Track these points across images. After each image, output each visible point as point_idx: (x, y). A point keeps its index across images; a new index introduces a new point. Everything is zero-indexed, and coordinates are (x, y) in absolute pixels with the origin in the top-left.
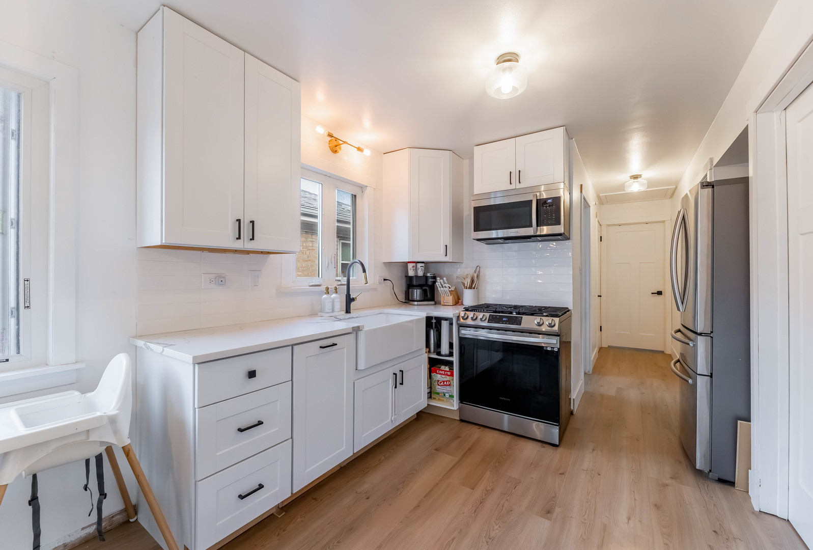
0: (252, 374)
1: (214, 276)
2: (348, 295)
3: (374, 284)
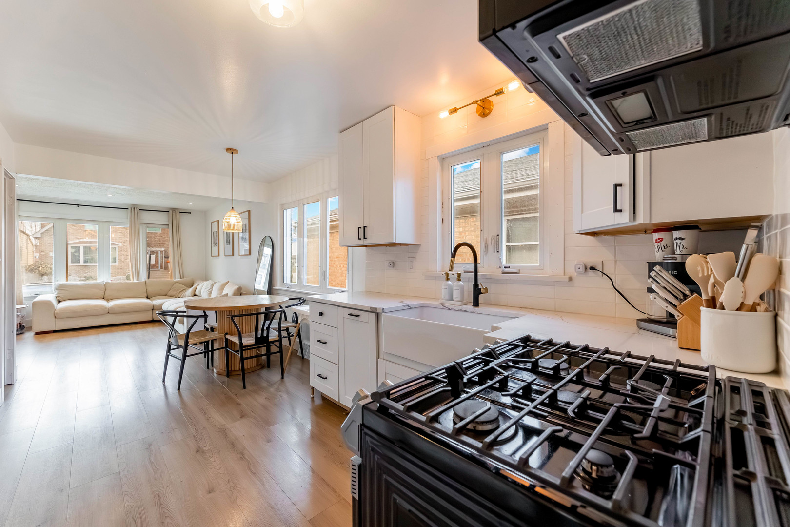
0: (321, 314)
2: (476, 285)
3: (564, 275)
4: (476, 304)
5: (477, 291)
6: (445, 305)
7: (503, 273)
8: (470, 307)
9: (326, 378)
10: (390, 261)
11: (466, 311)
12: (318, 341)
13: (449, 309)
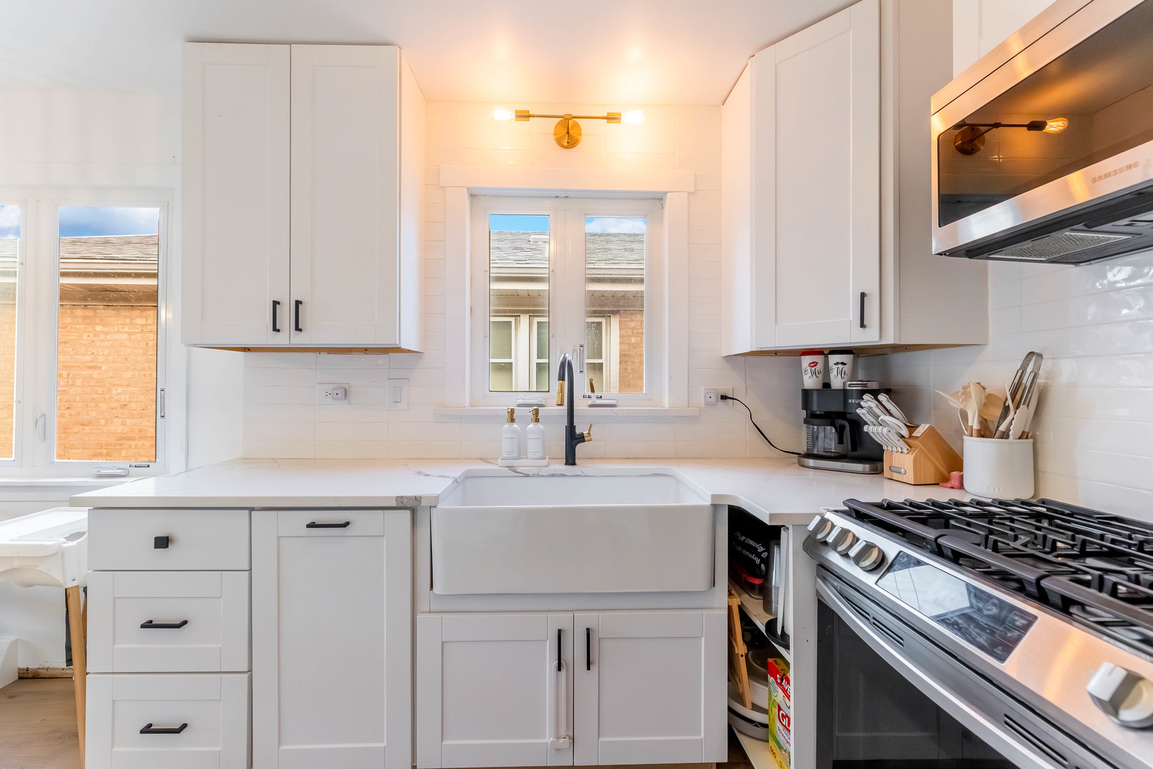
0: (163, 542)
1: (332, 386)
2: (571, 428)
3: (688, 407)
4: (571, 459)
5: (574, 438)
6: (519, 469)
7: (591, 406)
8: (561, 467)
9: (185, 726)
10: (334, 386)
11: (564, 475)
12: (143, 626)
13: (527, 476)
